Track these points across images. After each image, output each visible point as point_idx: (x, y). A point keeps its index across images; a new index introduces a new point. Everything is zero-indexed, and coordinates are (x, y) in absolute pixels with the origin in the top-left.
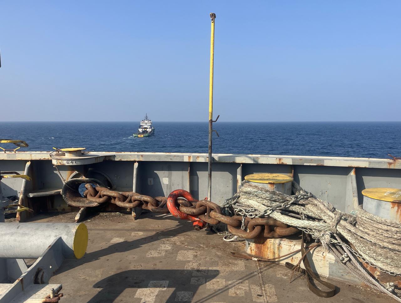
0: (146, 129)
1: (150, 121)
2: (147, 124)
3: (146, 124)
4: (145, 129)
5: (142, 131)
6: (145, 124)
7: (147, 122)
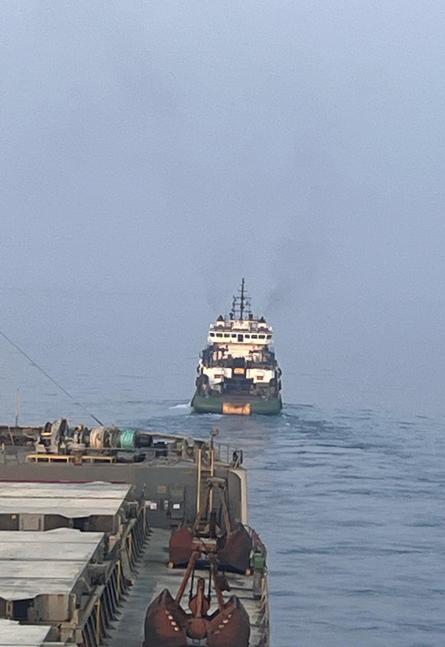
0: (241, 371)
1: (262, 321)
2: (246, 340)
3: (241, 338)
4: (237, 371)
5: (219, 380)
6: (235, 340)
7: (246, 325)
